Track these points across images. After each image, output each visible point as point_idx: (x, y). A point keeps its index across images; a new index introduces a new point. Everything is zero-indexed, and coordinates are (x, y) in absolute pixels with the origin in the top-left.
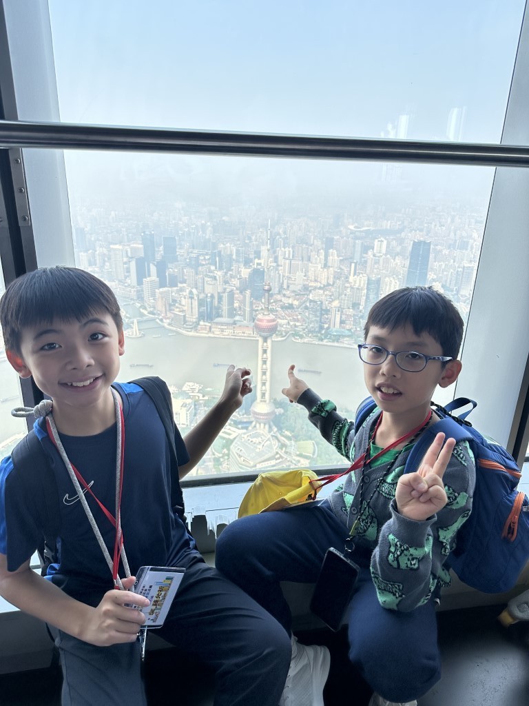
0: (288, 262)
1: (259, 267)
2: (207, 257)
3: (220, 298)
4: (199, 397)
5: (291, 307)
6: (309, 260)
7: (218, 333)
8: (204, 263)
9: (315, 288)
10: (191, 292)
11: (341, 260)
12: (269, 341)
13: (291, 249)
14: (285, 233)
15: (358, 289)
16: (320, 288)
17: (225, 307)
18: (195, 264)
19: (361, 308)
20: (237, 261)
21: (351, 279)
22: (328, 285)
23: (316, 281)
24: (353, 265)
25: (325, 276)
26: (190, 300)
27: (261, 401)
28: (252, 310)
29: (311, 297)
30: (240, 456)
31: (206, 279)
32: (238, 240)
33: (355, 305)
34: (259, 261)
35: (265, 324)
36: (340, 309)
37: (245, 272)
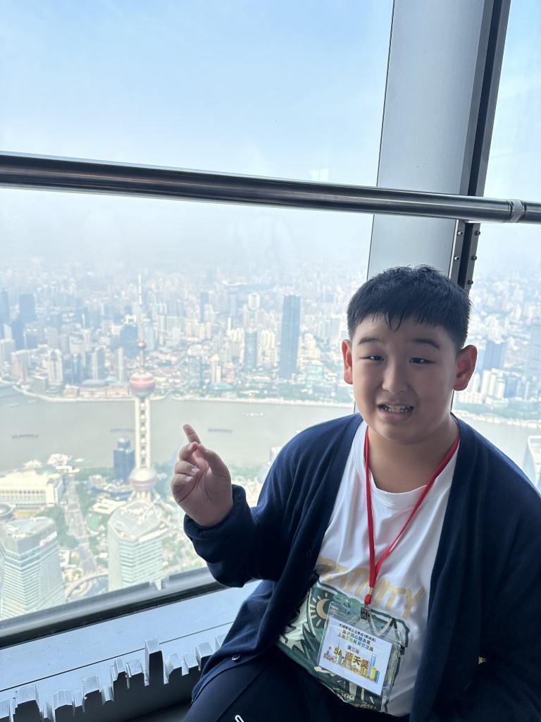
0: (162, 317)
1: (131, 323)
2: (71, 315)
3: (89, 359)
4: (67, 470)
5: (168, 363)
6: (185, 315)
7: (88, 396)
8: (67, 320)
9: (193, 343)
10: (53, 354)
11: (217, 315)
12: (147, 401)
13: (165, 305)
14: (157, 288)
15: (236, 342)
16: (198, 343)
17: (95, 368)
18: (58, 322)
19: (241, 361)
20: (106, 318)
21: (229, 332)
22: (206, 339)
23: (193, 336)
24: (229, 319)
25: (203, 331)
26: (52, 363)
27: (142, 468)
28: (126, 369)
29: (189, 352)
30: (119, 532)
31: (72, 338)
32: (107, 296)
33: (235, 359)
34: (131, 318)
35: (141, 383)
36: (220, 363)
37: (116, 329)
